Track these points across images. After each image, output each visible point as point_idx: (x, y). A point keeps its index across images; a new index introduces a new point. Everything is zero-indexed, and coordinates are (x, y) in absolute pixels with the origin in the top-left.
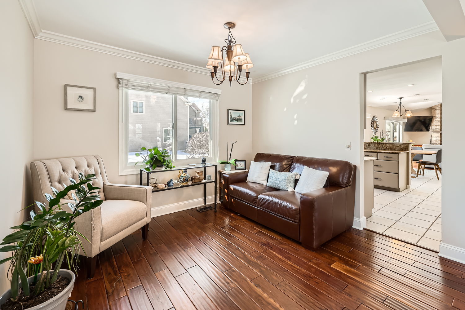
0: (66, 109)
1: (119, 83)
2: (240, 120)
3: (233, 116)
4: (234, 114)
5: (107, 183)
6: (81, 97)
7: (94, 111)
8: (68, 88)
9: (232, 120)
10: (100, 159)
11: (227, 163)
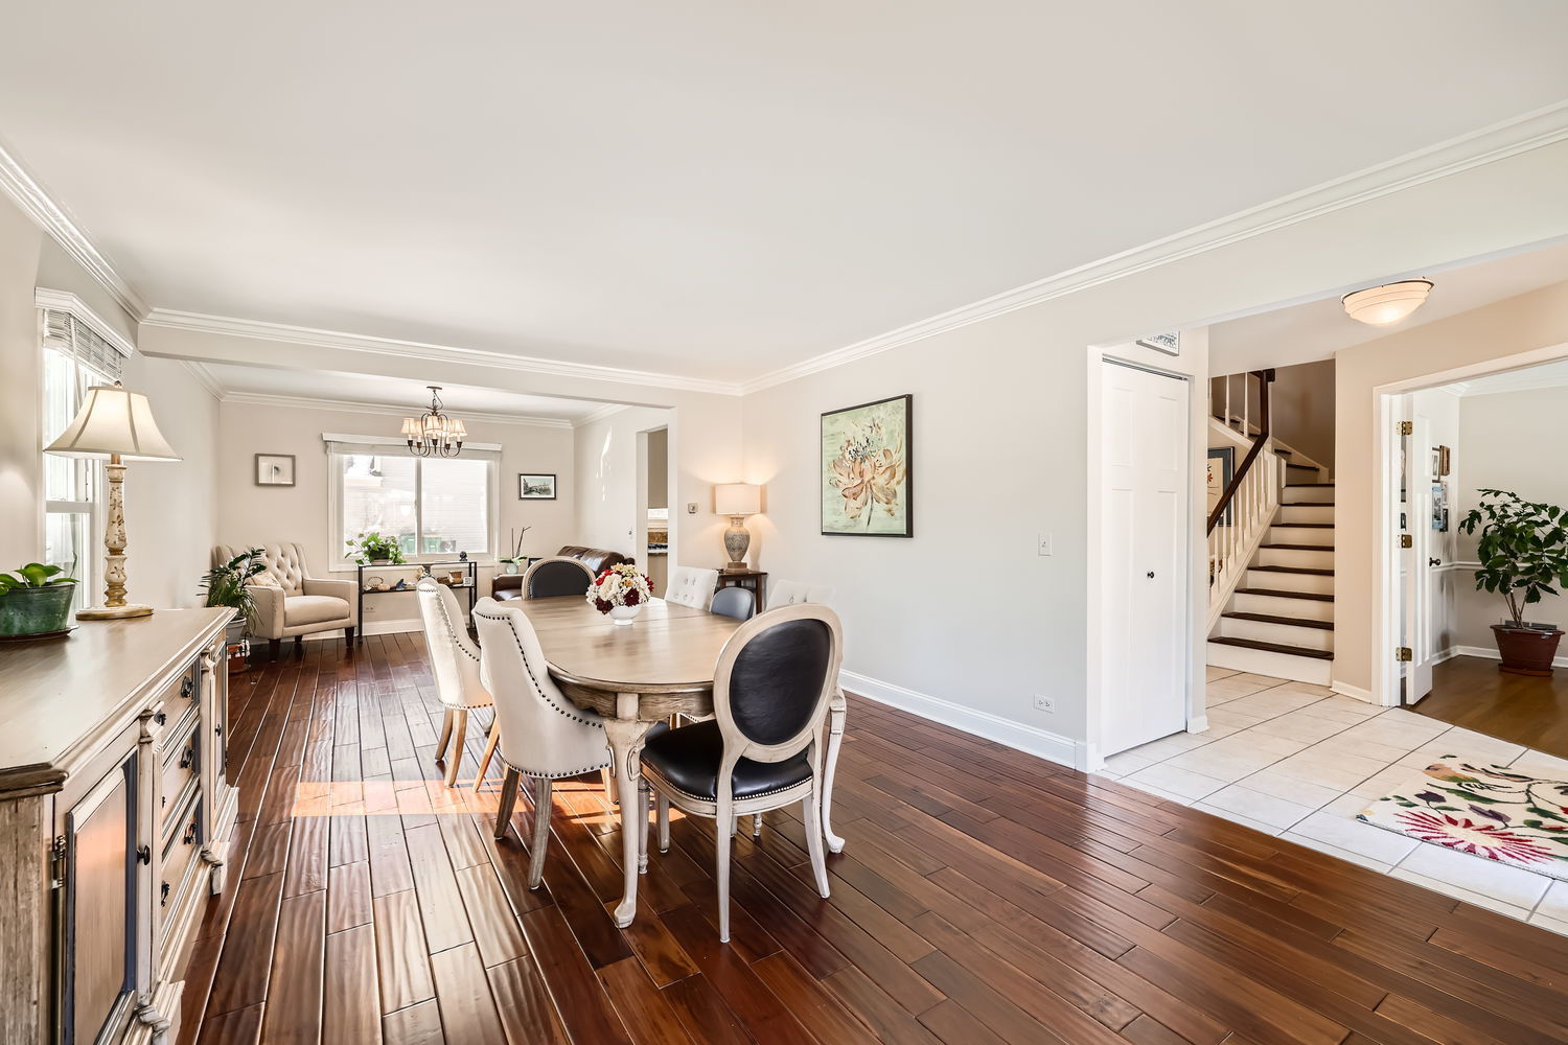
0: (258, 484)
1: (327, 447)
2: (546, 491)
3: (530, 486)
4: (533, 482)
5: (308, 578)
6: (276, 468)
7: (293, 485)
8: (261, 458)
9: (529, 491)
10: (299, 548)
11: (511, 562)
